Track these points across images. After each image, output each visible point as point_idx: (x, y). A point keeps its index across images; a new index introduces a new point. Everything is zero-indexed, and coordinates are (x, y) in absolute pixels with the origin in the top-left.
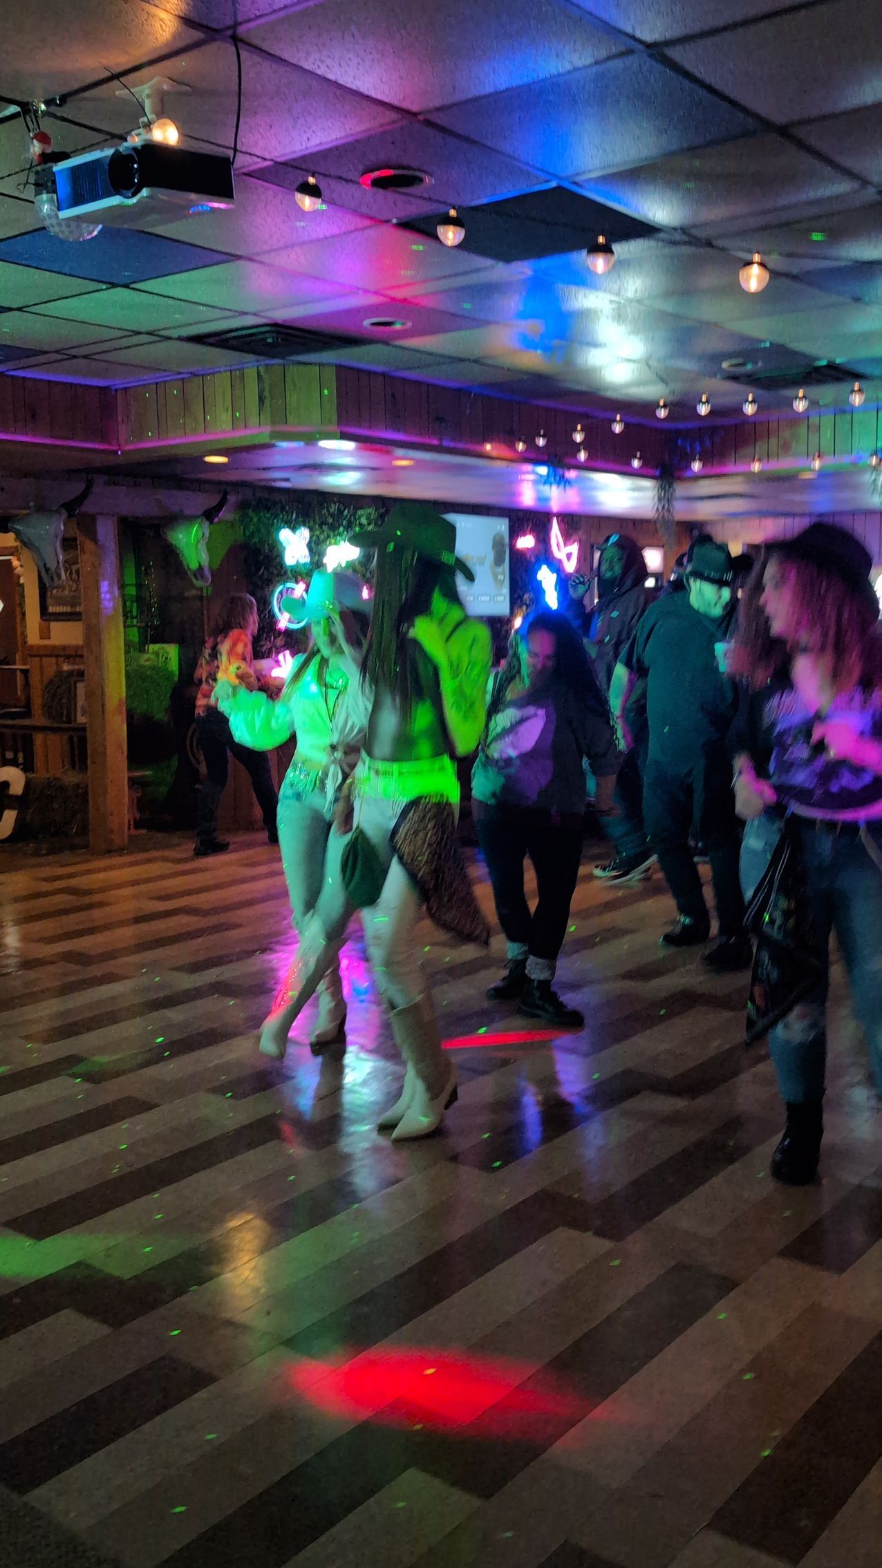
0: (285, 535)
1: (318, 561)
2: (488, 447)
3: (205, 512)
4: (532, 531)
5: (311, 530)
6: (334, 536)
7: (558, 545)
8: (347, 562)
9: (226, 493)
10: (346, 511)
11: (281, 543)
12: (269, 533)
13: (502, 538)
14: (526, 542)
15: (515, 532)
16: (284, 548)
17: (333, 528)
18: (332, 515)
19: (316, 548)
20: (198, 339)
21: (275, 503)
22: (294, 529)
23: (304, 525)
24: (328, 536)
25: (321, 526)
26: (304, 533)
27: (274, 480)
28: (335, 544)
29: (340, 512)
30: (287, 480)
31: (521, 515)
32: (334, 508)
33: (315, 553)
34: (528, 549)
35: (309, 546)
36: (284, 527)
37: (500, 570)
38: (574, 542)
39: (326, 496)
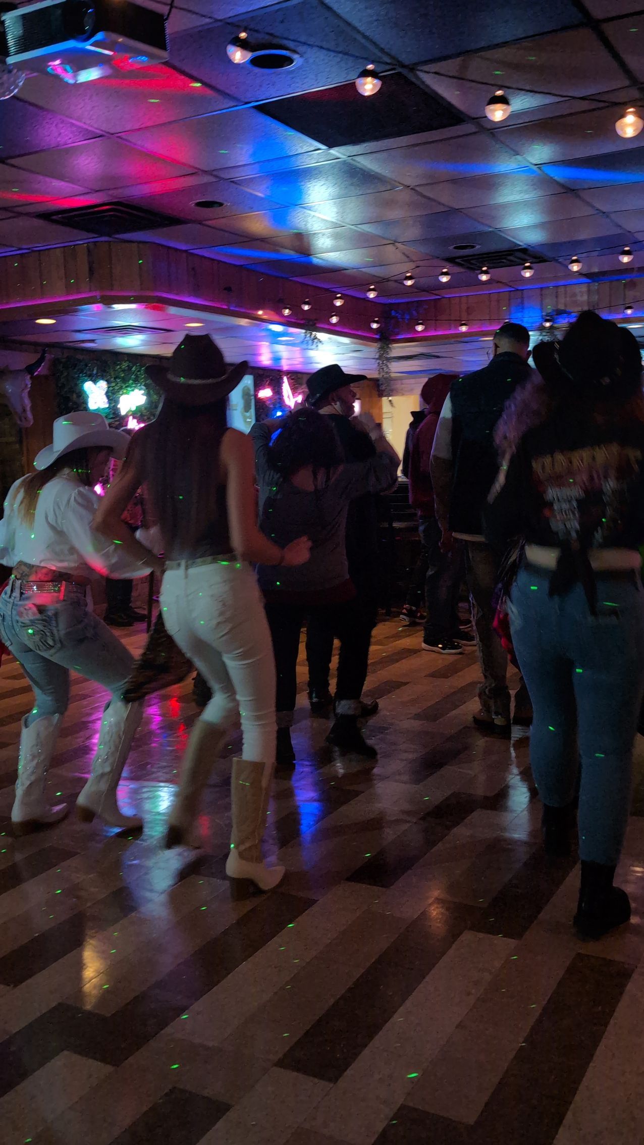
0: (88, 386)
1: (114, 406)
2: (260, 312)
3: (26, 368)
4: (270, 385)
5: (108, 382)
6: (127, 387)
7: (288, 397)
8: (137, 407)
9: (44, 352)
10: (134, 367)
11: (85, 393)
12: (76, 385)
13: (249, 389)
14: (266, 393)
15: (258, 386)
16: (88, 396)
17: (124, 380)
18: (123, 371)
19: (112, 396)
20: (46, 216)
21: (80, 361)
22: (95, 382)
23: (103, 379)
24: (121, 388)
25: (115, 378)
26: (103, 385)
27: (83, 341)
28: (126, 393)
29: (130, 368)
30: (93, 341)
31: (261, 372)
32: (125, 365)
33: (112, 400)
34: (267, 398)
35: (107, 394)
36: (86, 381)
37: (248, 414)
38: (299, 394)
39: (118, 356)
